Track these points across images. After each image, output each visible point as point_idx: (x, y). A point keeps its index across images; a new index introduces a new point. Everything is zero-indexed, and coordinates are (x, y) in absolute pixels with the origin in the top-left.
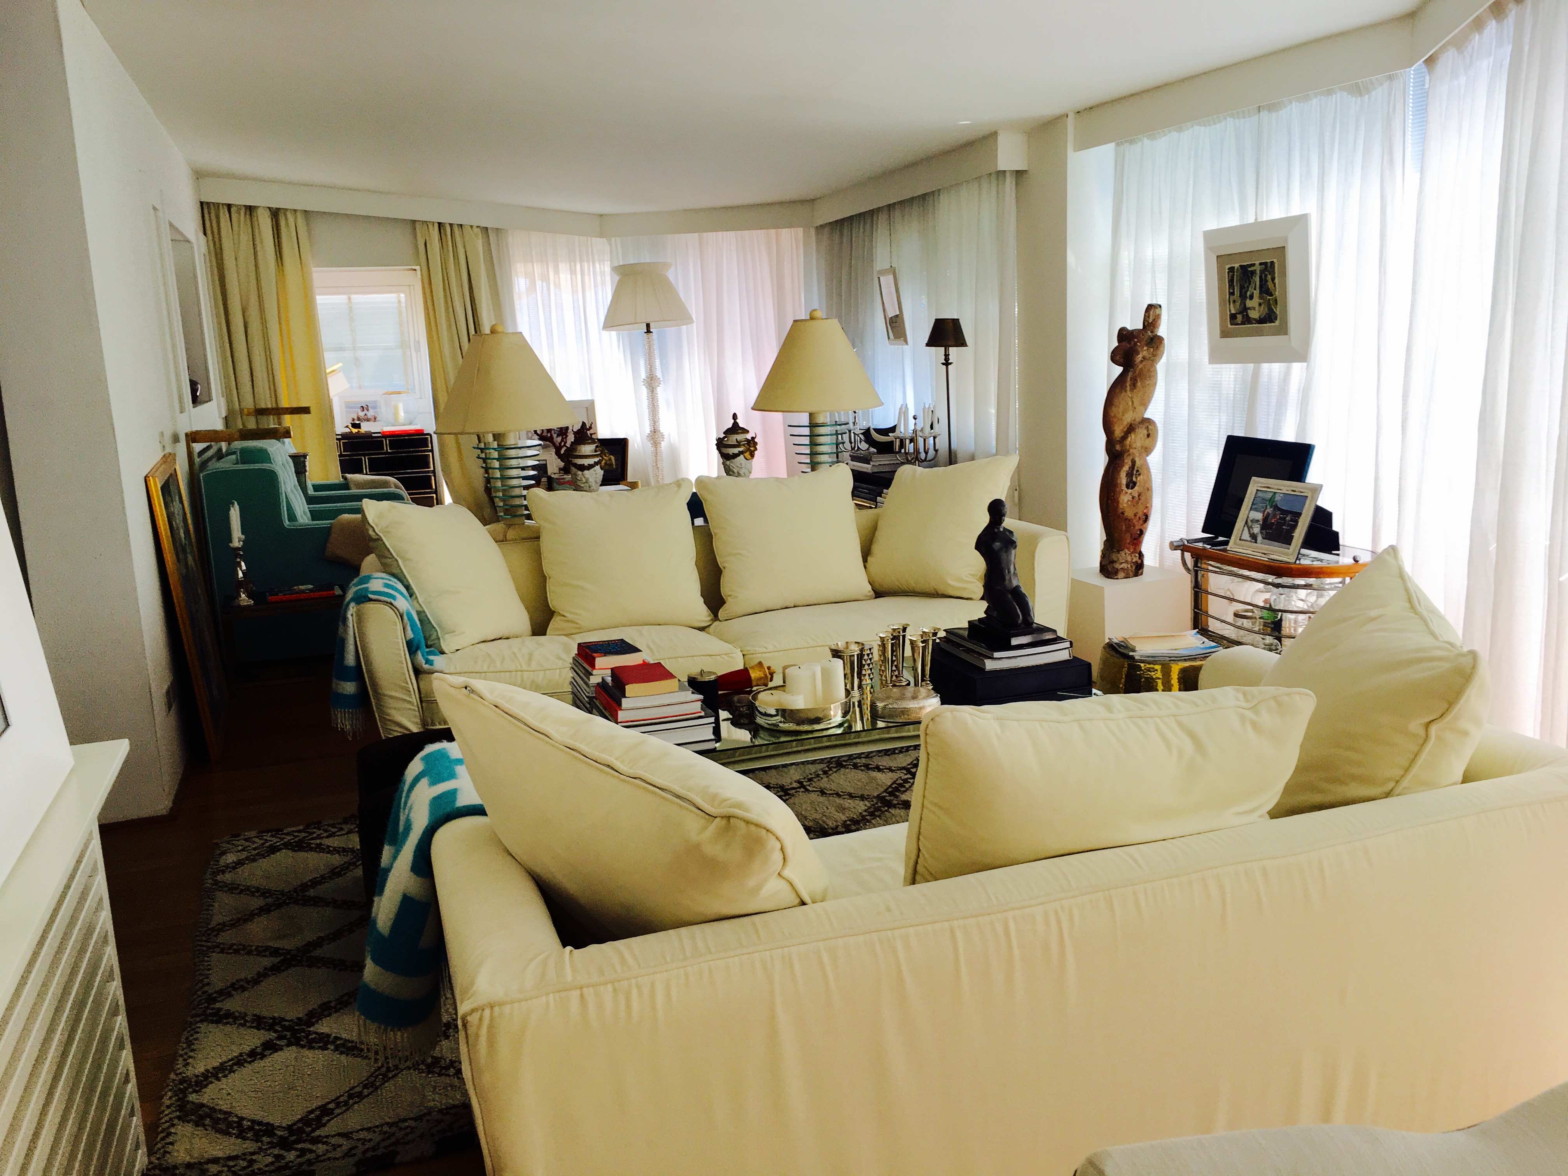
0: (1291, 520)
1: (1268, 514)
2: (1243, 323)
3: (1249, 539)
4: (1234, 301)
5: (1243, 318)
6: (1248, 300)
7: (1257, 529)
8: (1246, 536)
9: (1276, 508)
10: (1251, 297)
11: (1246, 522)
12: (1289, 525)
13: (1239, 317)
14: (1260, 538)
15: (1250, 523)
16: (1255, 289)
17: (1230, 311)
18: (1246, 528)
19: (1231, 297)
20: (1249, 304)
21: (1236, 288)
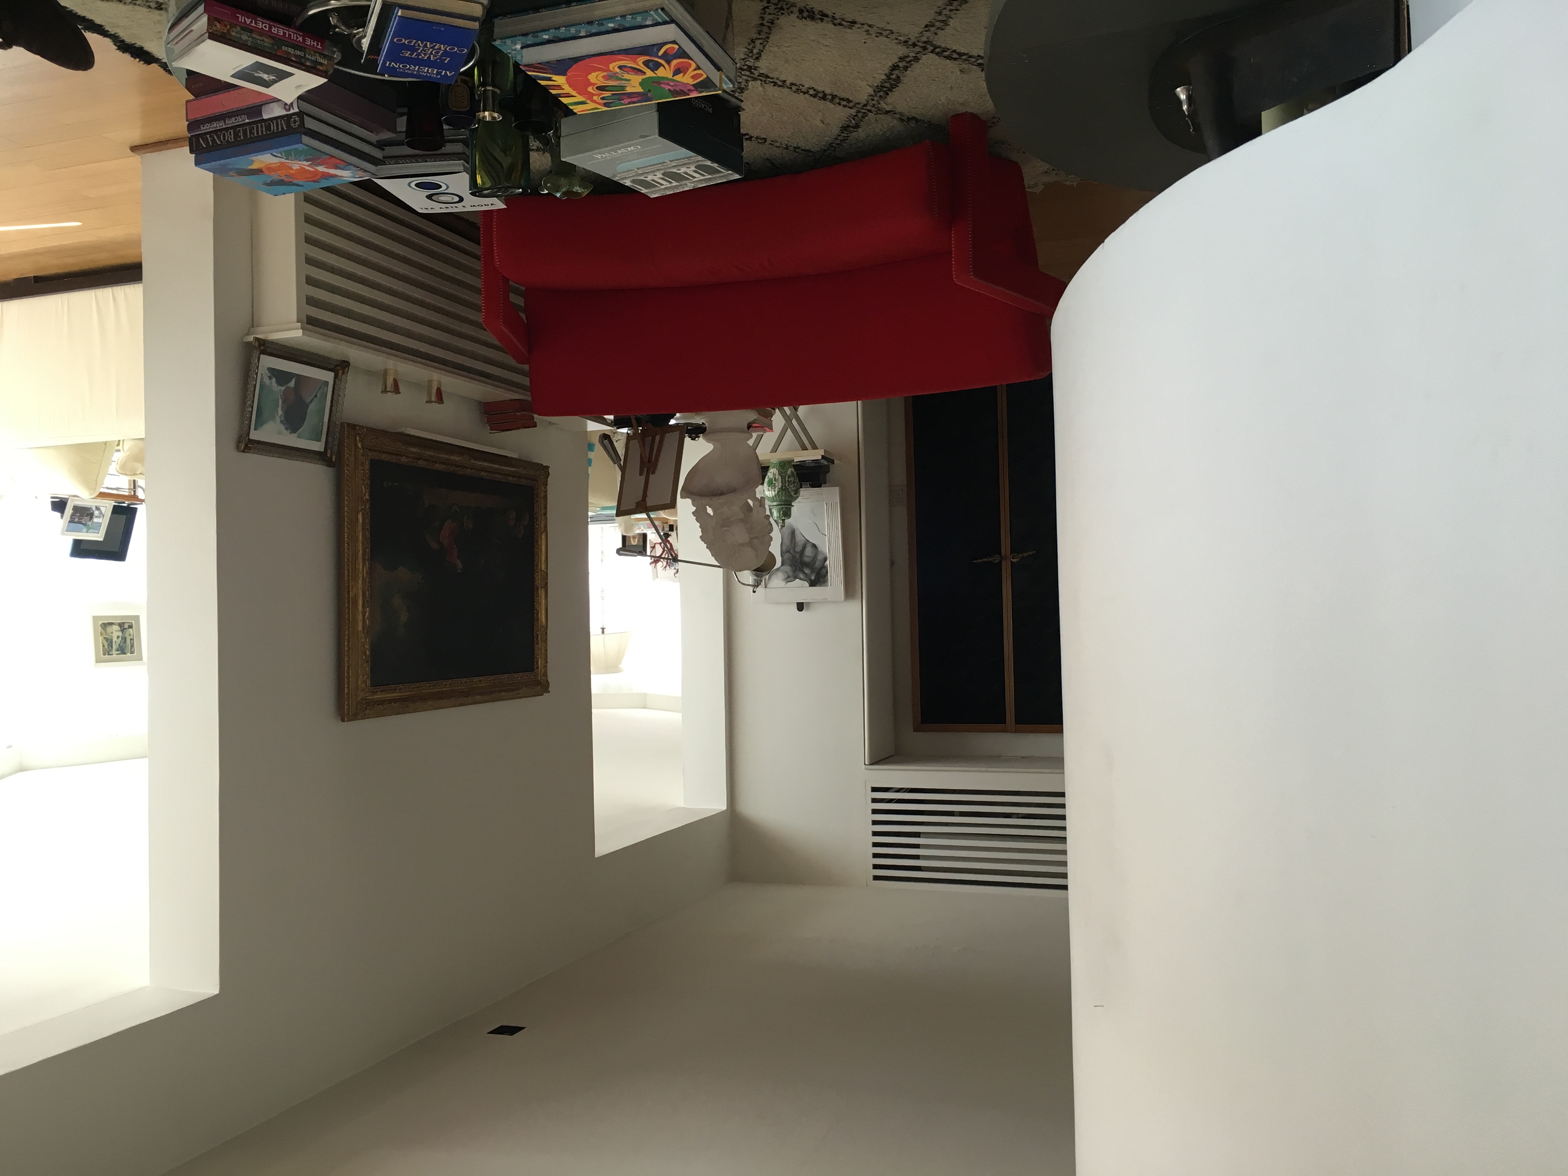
0: (75, 519)
1: (90, 521)
2: (124, 623)
3: (101, 508)
4: (130, 635)
5: (124, 626)
6: (120, 636)
7: (96, 513)
8: (103, 510)
9: (85, 525)
10: (118, 637)
11: (103, 516)
12: (76, 516)
13: (126, 626)
14: (94, 508)
15: (101, 515)
16: (116, 641)
17: (133, 630)
18: (103, 513)
19: (132, 638)
20: (120, 634)
21: (129, 642)
